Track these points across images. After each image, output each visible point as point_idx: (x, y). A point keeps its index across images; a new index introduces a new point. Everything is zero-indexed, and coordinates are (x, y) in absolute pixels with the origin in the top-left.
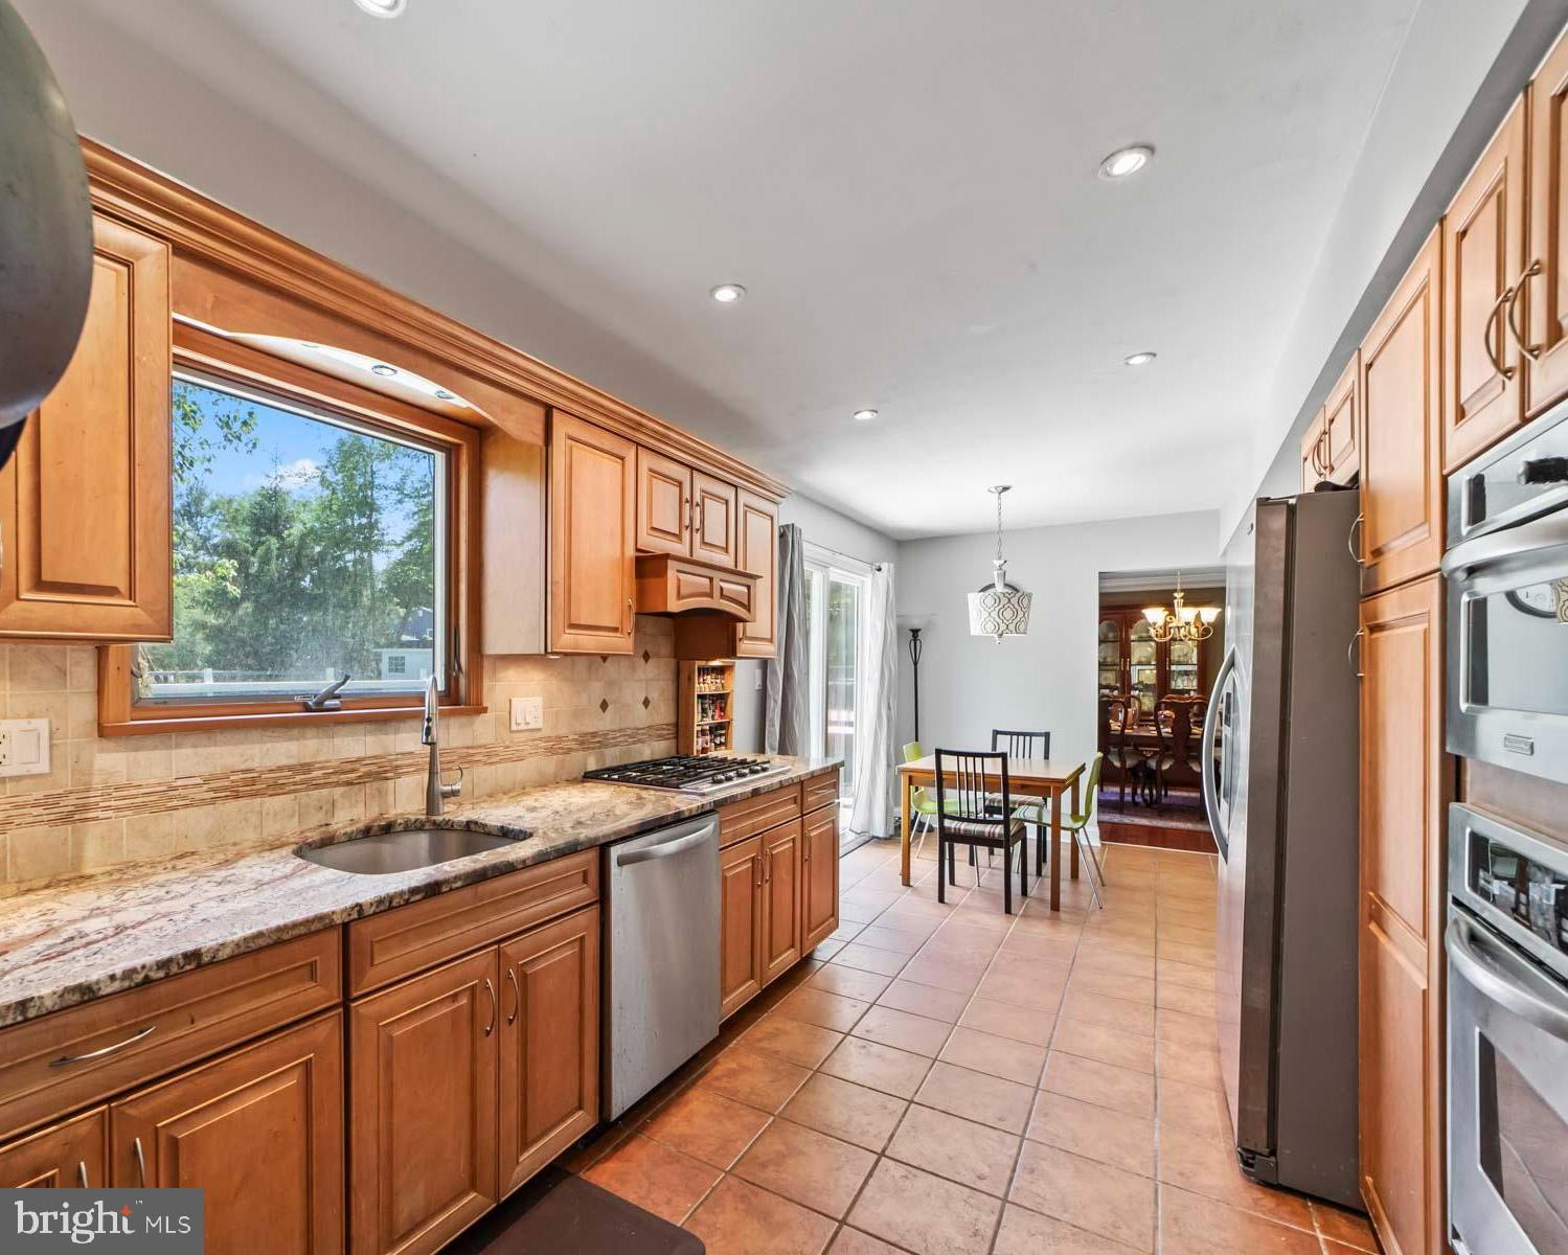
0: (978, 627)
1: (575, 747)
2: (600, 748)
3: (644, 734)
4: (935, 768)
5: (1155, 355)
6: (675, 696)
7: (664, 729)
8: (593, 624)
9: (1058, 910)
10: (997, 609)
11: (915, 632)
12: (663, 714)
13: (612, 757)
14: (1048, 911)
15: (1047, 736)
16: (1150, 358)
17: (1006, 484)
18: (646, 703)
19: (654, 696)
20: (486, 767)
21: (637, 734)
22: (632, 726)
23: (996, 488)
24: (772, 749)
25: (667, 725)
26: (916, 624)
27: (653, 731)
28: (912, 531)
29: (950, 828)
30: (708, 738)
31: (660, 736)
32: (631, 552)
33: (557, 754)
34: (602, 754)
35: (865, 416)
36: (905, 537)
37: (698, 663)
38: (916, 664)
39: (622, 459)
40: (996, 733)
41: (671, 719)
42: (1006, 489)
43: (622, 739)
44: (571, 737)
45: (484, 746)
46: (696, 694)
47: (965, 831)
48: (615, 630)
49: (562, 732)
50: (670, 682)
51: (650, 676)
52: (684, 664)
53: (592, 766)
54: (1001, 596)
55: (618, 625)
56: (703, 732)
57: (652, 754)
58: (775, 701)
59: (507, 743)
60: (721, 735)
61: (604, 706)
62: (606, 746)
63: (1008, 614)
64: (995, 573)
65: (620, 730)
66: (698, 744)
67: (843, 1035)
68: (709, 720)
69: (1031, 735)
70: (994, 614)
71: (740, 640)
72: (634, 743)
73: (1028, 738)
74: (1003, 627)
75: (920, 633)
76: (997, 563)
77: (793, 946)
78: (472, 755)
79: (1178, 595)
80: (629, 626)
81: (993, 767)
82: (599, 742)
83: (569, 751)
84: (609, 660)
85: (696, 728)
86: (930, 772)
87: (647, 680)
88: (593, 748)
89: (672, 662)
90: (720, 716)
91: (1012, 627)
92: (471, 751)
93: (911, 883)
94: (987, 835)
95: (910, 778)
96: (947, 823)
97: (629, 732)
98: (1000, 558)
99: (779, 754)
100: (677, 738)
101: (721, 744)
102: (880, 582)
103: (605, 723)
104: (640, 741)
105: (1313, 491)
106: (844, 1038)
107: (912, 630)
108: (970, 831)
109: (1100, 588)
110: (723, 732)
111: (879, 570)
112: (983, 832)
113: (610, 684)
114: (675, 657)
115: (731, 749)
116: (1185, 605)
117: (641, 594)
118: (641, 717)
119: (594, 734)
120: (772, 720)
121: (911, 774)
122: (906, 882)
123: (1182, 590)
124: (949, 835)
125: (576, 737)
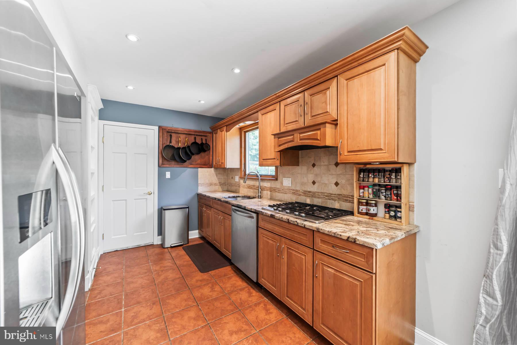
1: (302, 194)
2: (312, 197)
7: (349, 198)
12: (349, 190)
13: (318, 202)
18: (337, 184)
19: (343, 181)
20: (278, 193)
21: (331, 196)
22: (328, 192)
27: (341, 197)
31: (345, 200)
33: (296, 195)
34: (313, 199)
43: (323, 196)
44: (301, 191)
45: (278, 188)
49: (298, 188)
50: (353, 176)
57: (341, 206)
59: (283, 189)
61: (314, 183)
62: (315, 197)
65: (322, 193)
72: (330, 199)
78: (276, 190)
82: (311, 195)
83: (300, 195)
87: (337, 175)
88: (309, 197)
92: (276, 189)
97: (326, 194)
103: (315, 189)
104: (333, 199)
113: (316, 175)
118: (333, 189)
119: (310, 192)
125: (303, 191)
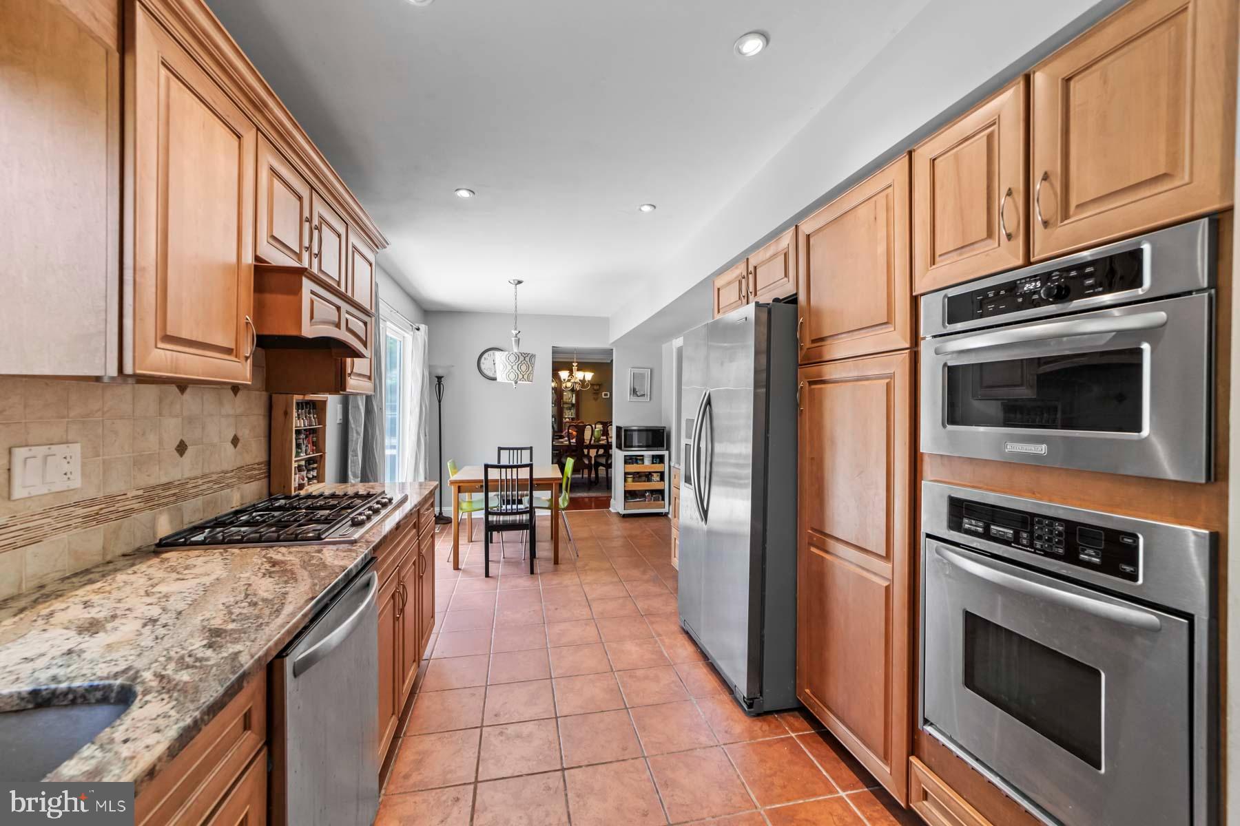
0: (504, 376)
1: (136, 506)
2: (175, 502)
3: (231, 478)
4: (483, 478)
5: (655, 207)
6: (267, 434)
7: (255, 469)
8: (200, 340)
9: (558, 564)
10: (517, 364)
11: (439, 378)
12: (255, 452)
13: (194, 512)
14: (551, 565)
15: (531, 449)
16: (653, 208)
17: (520, 279)
18: (235, 441)
19: (245, 434)
21: (224, 478)
22: (219, 470)
23: (514, 280)
24: (355, 476)
25: (258, 464)
26: (440, 372)
27: (243, 473)
28: (442, 304)
29: (493, 521)
30: (304, 473)
31: (250, 477)
32: (248, 259)
33: (106, 521)
34: (180, 509)
35: (464, 194)
36: (434, 308)
37: (297, 398)
38: (440, 401)
39: (239, 137)
40: (500, 449)
41: (261, 456)
42: (520, 282)
43: (204, 487)
44: (130, 495)
46: (294, 429)
47: (503, 521)
48: (229, 351)
49: (115, 488)
50: (261, 417)
51: (239, 411)
52: (279, 399)
53: (164, 528)
54: (520, 355)
55: (232, 346)
56: (299, 469)
57: (242, 497)
58: (358, 433)
60: (313, 469)
61: (181, 448)
62: (185, 498)
63: (524, 368)
64: (513, 339)
65: (203, 476)
66: (295, 480)
67: (479, 730)
68: (303, 456)
69: (521, 449)
70: (515, 367)
71: (350, 375)
72: (222, 488)
73: (519, 451)
74: (521, 376)
75: (443, 379)
76: (514, 332)
77: (414, 661)
79: (575, 364)
80: (247, 349)
81: (524, 474)
82: (174, 495)
83: (128, 513)
84: (188, 391)
85: (294, 465)
86: (480, 481)
87: (236, 416)
88: (167, 504)
89: (264, 395)
90: (313, 451)
91: (526, 377)
93: (460, 567)
94: (518, 522)
95: (459, 487)
96: (491, 518)
97: (214, 477)
98: (516, 329)
99: (361, 482)
100: (269, 477)
101: (314, 477)
102: (419, 338)
103: (184, 469)
104: (228, 486)
105: (771, 302)
106: (481, 731)
107: (437, 377)
108: (507, 521)
109: (553, 358)
110: (315, 465)
111: (418, 329)
112: (516, 520)
113: (190, 420)
114: (267, 390)
115: (323, 481)
116: (578, 370)
117: (260, 311)
118: (228, 458)
119: (167, 486)
120: (355, 451)
121: (460, 485)
122: (456, 567)
123: (577, 362)
124: (492, 526)
125: (141, 492)
